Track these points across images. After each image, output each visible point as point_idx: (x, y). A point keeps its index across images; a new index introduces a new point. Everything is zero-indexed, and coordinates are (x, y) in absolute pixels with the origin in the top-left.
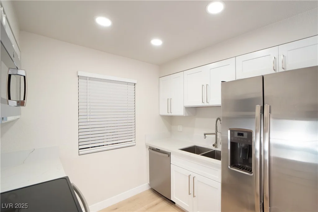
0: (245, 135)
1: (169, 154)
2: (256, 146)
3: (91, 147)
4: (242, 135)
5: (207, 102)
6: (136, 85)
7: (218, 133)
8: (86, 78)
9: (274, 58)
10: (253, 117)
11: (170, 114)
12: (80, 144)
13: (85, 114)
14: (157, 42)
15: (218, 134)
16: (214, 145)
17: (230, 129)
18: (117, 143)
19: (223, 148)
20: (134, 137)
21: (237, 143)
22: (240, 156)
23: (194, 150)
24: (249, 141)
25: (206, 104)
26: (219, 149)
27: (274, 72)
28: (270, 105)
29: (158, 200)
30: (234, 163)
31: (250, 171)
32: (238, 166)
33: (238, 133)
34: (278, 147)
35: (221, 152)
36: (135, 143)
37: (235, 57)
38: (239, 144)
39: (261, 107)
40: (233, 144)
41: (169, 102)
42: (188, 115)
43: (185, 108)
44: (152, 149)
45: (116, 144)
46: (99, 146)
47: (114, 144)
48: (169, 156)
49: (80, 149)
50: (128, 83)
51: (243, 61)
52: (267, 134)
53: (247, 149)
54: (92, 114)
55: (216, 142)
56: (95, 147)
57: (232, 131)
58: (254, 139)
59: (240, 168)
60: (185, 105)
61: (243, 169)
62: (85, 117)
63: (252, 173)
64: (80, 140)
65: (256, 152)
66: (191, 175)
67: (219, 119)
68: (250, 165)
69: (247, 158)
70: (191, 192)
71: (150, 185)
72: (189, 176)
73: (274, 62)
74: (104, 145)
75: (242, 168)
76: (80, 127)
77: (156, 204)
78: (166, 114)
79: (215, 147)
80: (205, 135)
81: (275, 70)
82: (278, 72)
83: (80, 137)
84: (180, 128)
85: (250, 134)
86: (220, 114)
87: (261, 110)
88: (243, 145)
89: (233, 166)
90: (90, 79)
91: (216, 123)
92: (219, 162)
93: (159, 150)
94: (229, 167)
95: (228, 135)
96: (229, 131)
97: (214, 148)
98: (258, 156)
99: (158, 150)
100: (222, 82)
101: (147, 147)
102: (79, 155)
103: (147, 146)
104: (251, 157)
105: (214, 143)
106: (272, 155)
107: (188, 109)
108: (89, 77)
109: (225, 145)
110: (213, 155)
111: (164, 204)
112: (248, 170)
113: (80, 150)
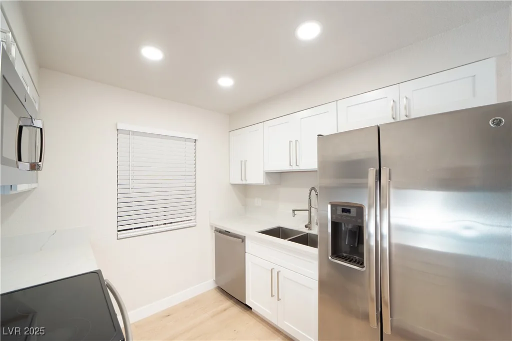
0: (354, 212)
1: (243, 239)
2: (370, 228)
3: (135, 228)
4: (348, 211)
5: (296, 165)
6: (197, 141)
7: (312, 208)
8: (128, 132)
9: (393, 101)
10: (365, 186)
11: (244, 182)
12: (119, 223)
13: (127, 182)
14: (226, 82)
15: (313, 210)
16: (306, 226)
17: (330, 203)
18: (171, 223)
19: (320, 231)
20: (194, 213)
21: (341, 224)
22: (346, 242)
23: (278, 232)
24: (359, 221)
25: (295, 168)
26: (315, 231)
27: (393, 121)
28: (391, 168)
29: (228, 303)
30: (336, 252)
31: (361, 264)
32: (343, 256)
33: (342, 209)
34: (402, 229)
35: (317, 235)
36: (195, 223)
37: (337, 101)
38: (344, 224)
39: (376, 171)
40: (336, 225)
41: (243, 164)
42: (269, 184)
43: (266, 173)
44: (219, 231)
45: (169, 223)
46: (146, 227)
47: (167, 224)
48: (243, 242)
49: (119, 231)
50: (186, 139)
51: (348, 107)
52: (386, 212)
53: (355, 232)
54: (135, 182)
55: (310, 222)
56: (140, 228)
57: (334, 206)
58: (366, 217)
59: (346, 260)
60: (265, 170)
61: (350, 261)
62: (127, 186)
63: (364, 267)
64: (120, 219)
65: (369, 235)
66: (274, 269)
67: (313, 188)
68: (362, 255)
69: (356, 245)
70: (275, 293)
71: (216, 281)
72: (272, 270)
73: (392, 108)
74: (153, 226)
75: (348, 259)
76: (120, 201)
77: (225, 310)
78: (239, 181)
79: (308, 229)
80: (294, 211)
81: (394, 119)
82: (398, 120)
83: (120, 214)
84: (258, 202)
85: (360, 209)
86: (316, 183)
87: (376, 175)
88: (350, 227)
89: (336, 257)
90: (134, 133)
91: (310, 194)
92: (314, 251)
93: (229, 232)
94: (330, 258)
95: (327, 211)
96: (329, 206)
97: (306, 231)
98: (373, 243)
99: (227, 233)
100: (318, 136)
101: (212, 229)
102: (118, 239)
103: (212, 226)
104: (363, 244)
105: (307, 223)
106: (394, 241)
107: (269, 174)
108: (132, 131)
109: (323, 226)
110: (306, 240)
111: (236, 310)
112: (358, 263)
113: (119, 233)
